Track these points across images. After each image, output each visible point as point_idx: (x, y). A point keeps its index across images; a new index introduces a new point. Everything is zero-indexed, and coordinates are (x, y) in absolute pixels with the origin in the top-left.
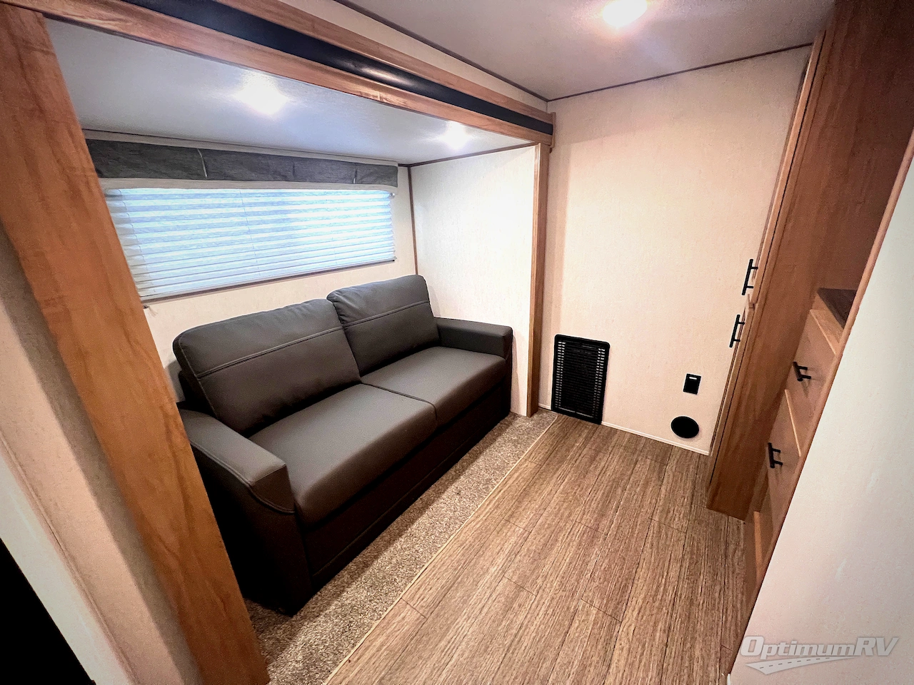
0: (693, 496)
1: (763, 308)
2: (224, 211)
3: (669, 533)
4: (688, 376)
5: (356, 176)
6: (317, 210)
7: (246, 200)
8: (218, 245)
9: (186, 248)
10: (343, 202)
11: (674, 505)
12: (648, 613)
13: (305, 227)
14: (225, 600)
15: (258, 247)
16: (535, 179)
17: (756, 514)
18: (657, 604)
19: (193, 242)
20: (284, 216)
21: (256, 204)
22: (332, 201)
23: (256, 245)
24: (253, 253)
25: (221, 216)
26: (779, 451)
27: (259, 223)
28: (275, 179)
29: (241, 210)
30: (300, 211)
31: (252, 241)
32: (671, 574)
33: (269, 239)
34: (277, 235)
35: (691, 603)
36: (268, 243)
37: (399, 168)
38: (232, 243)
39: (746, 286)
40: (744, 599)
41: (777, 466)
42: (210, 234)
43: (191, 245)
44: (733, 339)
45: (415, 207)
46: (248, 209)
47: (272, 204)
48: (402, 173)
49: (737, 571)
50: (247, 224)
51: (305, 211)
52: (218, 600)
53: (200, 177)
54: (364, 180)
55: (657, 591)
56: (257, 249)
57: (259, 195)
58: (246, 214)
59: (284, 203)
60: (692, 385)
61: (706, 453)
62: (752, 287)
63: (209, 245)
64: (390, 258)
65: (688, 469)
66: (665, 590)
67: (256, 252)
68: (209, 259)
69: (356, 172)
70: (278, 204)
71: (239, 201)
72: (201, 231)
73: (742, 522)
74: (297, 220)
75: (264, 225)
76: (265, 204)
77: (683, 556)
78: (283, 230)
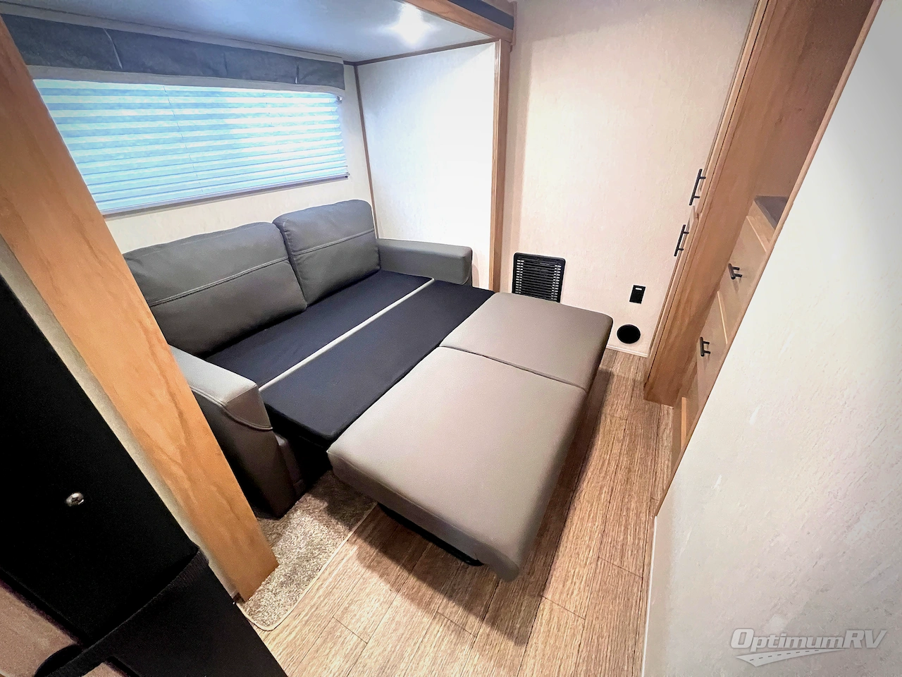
0: (633, 390)
1: (706, 216)
2: (148, 112)
3: (613, 421)
4: (635, 287)
5: (298, 74)
6: (257, 115)
7: (173, 100)
8: (148, 154)
9: (110, 158)
10: (284, 106)
11: (618, 399)
12: (595, 480)
13: (246, 136)
14: (230, 502)
15: (197, 158)
16: (496, 82)
17: (684, 400)
18: (603, 475)
19: (118, 150)
20: (221, 122)
21: (186, 106)
22: (274, 105)
23: (194, 156)
24: (191, 165)
25: (146, 119)
26: (708, 343)
27: (192, 129)
28: (205, 74)
29: (169, 112)
30: (238, 116)
31: (187, 151)
32: (614, 451)
33: (207, 149)
34: (215, 144)
35: (630, 471)
36: (206, 154)
37: (345, 66)
38: (165, 153)
39: (693, 196)
40: (670, 465)
41: (706, 354)
42: (139, 141)
43: (119, 154)
44: (678, 249)
45: (366, 115)
46: (178, 112)
47: (205, 106)
48: (348, 72)
49: (665, 444)
50: (179, 129)
51: (244, 116)
52: (225, 502)
53: (115, 68)
54: (307, 79)
55: (603, 465)
56: (195, 160)
57: (187, 94)
58: (176, 118)
59: (218, 106)
60: (637, 296)
61: (645, 355)
62: (698, 197)
63: (138, 155)
64: (343, 173)
65: (630, 369)
66: (609, 463)
67: (195, 165)
68: (141, 171)
69: (298, 68)
70: (212, 106)
71: (164, 100)
72: (125, 137)
73: (671, 407)
74: (234, 127)
75: (198, 132)
76: (196, 106)
77: (624, 437)
78: (221, 138)
